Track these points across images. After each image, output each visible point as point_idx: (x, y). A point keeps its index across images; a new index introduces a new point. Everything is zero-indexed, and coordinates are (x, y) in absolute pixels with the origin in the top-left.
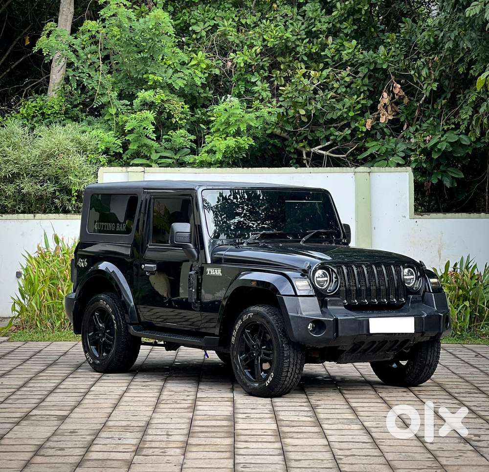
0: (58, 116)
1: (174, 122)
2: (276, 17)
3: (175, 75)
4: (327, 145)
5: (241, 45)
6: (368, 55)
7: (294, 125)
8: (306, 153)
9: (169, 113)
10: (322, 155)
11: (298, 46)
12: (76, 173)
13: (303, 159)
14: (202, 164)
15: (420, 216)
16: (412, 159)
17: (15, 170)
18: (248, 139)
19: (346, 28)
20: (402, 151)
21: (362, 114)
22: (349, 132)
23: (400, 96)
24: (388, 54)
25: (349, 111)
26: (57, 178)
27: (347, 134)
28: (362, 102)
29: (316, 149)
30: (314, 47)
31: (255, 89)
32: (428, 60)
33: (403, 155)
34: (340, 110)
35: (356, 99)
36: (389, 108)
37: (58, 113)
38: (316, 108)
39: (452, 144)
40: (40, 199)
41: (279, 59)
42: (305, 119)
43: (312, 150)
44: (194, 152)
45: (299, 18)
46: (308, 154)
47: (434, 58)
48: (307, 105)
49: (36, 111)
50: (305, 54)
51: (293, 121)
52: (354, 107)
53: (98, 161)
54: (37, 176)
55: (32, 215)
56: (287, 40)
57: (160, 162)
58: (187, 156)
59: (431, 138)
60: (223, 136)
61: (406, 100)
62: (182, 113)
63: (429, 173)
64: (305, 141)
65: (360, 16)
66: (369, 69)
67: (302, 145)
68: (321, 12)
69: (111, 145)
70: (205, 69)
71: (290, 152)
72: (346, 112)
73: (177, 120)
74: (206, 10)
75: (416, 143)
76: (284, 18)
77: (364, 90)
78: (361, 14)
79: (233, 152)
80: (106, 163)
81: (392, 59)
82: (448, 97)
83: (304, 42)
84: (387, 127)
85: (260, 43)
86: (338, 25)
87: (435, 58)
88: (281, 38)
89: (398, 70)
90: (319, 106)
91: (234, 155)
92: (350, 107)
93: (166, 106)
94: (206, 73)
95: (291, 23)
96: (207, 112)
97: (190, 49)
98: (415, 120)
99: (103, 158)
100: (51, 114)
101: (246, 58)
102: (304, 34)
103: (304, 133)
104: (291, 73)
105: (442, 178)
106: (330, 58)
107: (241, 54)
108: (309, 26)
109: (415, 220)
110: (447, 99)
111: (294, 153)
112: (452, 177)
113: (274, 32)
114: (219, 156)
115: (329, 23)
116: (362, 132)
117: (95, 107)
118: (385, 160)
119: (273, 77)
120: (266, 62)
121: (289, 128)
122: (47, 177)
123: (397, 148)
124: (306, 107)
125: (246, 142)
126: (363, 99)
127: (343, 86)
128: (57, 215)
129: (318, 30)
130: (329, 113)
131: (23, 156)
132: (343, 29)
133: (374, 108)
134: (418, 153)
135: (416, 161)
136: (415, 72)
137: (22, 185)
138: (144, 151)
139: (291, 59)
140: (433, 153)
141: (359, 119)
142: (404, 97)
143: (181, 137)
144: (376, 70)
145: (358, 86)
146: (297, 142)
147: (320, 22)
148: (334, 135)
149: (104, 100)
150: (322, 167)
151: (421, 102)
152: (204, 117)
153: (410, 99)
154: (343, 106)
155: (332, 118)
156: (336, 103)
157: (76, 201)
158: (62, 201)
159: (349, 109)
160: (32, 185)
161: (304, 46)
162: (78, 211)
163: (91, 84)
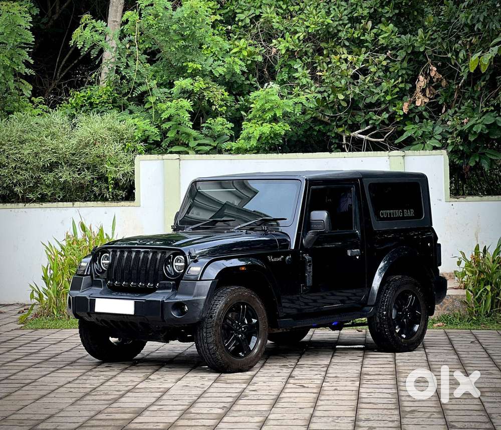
0: (106, 106)
1: (214, 110)
2: (320, 5)
3: (216, 63)
4: (367, 130)
5: (285, 32)
6: (406, 38)
7: (333, 110)
8: (346, 138)
9: (209, 101)
10: (362, 140)
11: (340, 31)
12: (112, 161)
13: (343, 144)
15: (456, 199)
16: (449, 141)
17: (54, 160)
18: (284, 125)
19: (388, 12)
20: (439, 134)
21: (401, 98)
22: (387, 116)
23: (437, 79)
24: (425, 37)
25: (387, 95)
26: (95, 166)
27: (384, 119)
28: (401, 86)
29: (356, 134)
30: (357, 32)
31: (296, 75)
32: (465, 42)
33: (440, 137)
34: (378, 94)
35: (394, 83)
36: (428, 92)
37: (106, 102)
38: (354, 92)
39: (488, 126)
40: (81, 187)
41: (322, 45)
42: (344, 104)
43: (352, 134)
44: (232, 139)
45: (342, 3)
46: (348, 138)
47: (471, 40)
49: (85, 101)
50: (347, 39)
51: (333, 106)
52: (392, 91)
53: (136, 149)
54: (77, 165)
55: (71, 203)
56: (328, 25)
57: (198, 149)
58: (225, 143)
59: (469, 121)
60: (259, 123)
61: (444, 83)
62: (222, 100)
63: (467, 155)
64: (345, 126)
66: (407, 52)
67: (341, 130)
69: (150, 133)
70: (247, 56)
71: (331, 137)
72: (383, 96)
73: (217, 107)
75: (453, 126)
76: (328, 4)
77: (402, 74)
79: (269, 137)
80: (144, 151)
81: (429, 42)
82: (487, 79)
83: (346, 27)
84: (425, 110)
85: (303, 29)
86: (380, 10)
87: (473, 40)
88: (322, 24)
89: (435, 53)
90: (357, 91)
91: (270, 141)
92: (387, 90)
93: (205, 94)
94: (249, 60)
95: (333, 9)
97: (236, 37)
98: (454, 102)
99: (140, 146)
100: (99, 103)
101: (287, 45)
102: (347, 19)
103: (344, 118)
105: (480, 160)
106: (369, 42)
107: (283, 40)
108: (352, 12)
109: (451, 203)
110: (487, 81)
111: (335, 138)
112: (491, 159)
113: (316, 17)
114: (253, 143)
115: (371, 8)
116: (400, 115)
117: (134, 95)
118: (422, 143)
119: (316, 63)
120: (309, 47)
121: (329, 113)
122: (86, 166)
123: (434, 131)
124: (344, 92)
125: (282, 128)
126: (401, 83)
127: (381, 70)
128: (95, 202)
129: (360, 16)
130: (367, 97)
131: (61, 145)
132: (385, 13)
134: (455, 136)
135: (452, 143)
136: (453, 55)
137: (60, 174)
138: (183, 139)
139: (333, 44)
140: (469, 135)
141: (397, 103)
142: (442, 80)
143: (220, 124)
144: (413, 53)
145: (396, 70)
146: (338, 127)
147: (361, 7)
148: (373, 119)
149: (143, 88)
150: (361, 151)
151: (460, 85)
152: (246, 104)
153: (448, 82)
154: (381, 91)
155: (371, 102)
156: (375, 87)
157: (114, 188)
158: (100, 189)
159: (386, 93)
160: (69, 174)
161: (346, 32)
162: (116, 199)
163: (129, 73)
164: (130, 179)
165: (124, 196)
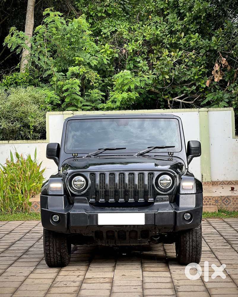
0: (25, 84)
1: (91, 85)
2: (151, 24)
3: (91, 57)
4: (182, 96)
5: (131, 40)
6: (205, 42)
7: (162, 85)
8: (170, 101)
9: (88, 80)
10: (179, 102)
11: (164, 39)
12: (33, 116)
13: (168, 105)
14: (108, 109)
16: (233, 103)
18: (135, 93)
19: (192, 28)
22: (195, 88)
23: (225, 65)
24: (217, 41)
25: (195, 75)
26: (22, 119)
27: (194, 89)
28: (203, 70)
29: (176, 99)
30: (173, 40)
31: (140, 65)
33: (227, 100)
34: (189, 75)
35: (199, 68)
36: (219, 73)
37: (25, 82)
38: (175, 74)
40: (13, 132)
41: (153, 47)
42: (169, 82)
43: (173, 99)
44: (103, 102)
45: (164, 23)
46: (171, 102)
48: (169, 73)
49: (12, 81)
50: (168, 44)
51: (162, 83)
52: (198, 73)
53: (46, 108)
54: (10, 118)
55: (7, 141)
56: (157, 36)
57: (83, 108)
58: (99, 105)
60: (120, 92)
61: (229, 68)
62: (96, 79)
64: (169, 94)
65: (200, 20)
66: (206, 50)
67: (167, 97)
68: (177, 19)
69: (54, 99)
70: (110, 54)
71: (160, 101)
72: (193, 76)
73: (93, 83)
74: (110, 21)
75: (235, 94)
76: (155, 24)
77: (203, 63)
78: (201, 19)
79: (127, 101)
80: (51, 109)
81: (219, 44)
83: (168, 36)
84: (217, 85)
85: (141, 38)
86: (188, 26)
88: (154, 34)
89: (224, 51)
90: (177, 73)
91: (127, 103)
92: (195, 73)
93: (86, 75)
94: (110, 56)
95: (159, 26)
96: (112, 79)
97: (101, 43)
98: (234, 80)
99: (49, 107)
100: (21, 82)
101: (134, 47)
102: (167, 32)
103: (168, 90)
104: (160, 55)
106: (183, 45)
107: (131, 45)
108: (170, 28)
109: (236, 139)
111: (163, 101)
113: (150, 31)
114: (118, 104)
115: (182, 25)
116: (203, 88)
117: (44, 77)
118: (217, 104)
119: (149, 58)
120: (145, 49)
121: (160, 87)
122: (15, 119)
123: (224, 97)
124: (169, 74)
125: (134, 95)
126: (203, 69)
127: (191, 61)
128: (22, 141)
129: (176, 30)
130: (183, 77)
132: (190, 28)
133: (209, 74)
134: (236, 99)
135: (235, 104)
136: (234, 52)
137: (1, 124)
138: (74, 102)
139: (160, 47)
141: (201, 80)
142: (228, 66)
143: (96, 93)
144: (210, 51)
145: (199, 61)
146: (164, 95)
147: (177, 25)
148: (186, 90)
149: (49, 72)
150: (179, 108)
152: (110, 82)
153: (231, 67)
154: (191, 73)
155: (185, 80)
156: (187, 71)
157: (33, 132)
158: (25, 133)
159: (195, 74)
160: (6, 123)
161: (167, 39)
162: (35, 138)
163: (40, 63)
164: (43, 126)
165: (39, 136)
